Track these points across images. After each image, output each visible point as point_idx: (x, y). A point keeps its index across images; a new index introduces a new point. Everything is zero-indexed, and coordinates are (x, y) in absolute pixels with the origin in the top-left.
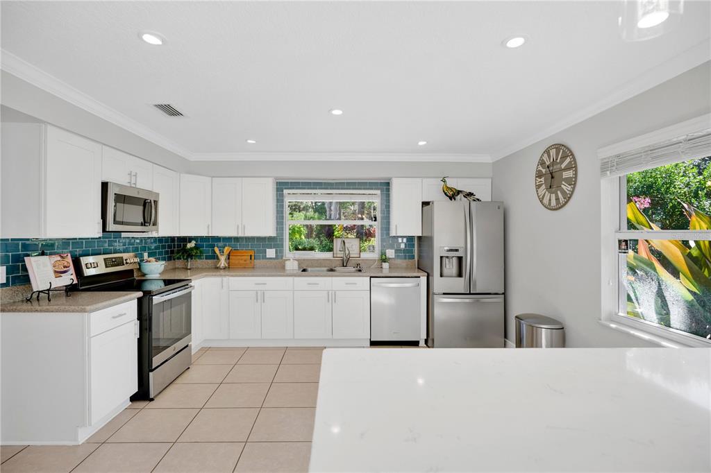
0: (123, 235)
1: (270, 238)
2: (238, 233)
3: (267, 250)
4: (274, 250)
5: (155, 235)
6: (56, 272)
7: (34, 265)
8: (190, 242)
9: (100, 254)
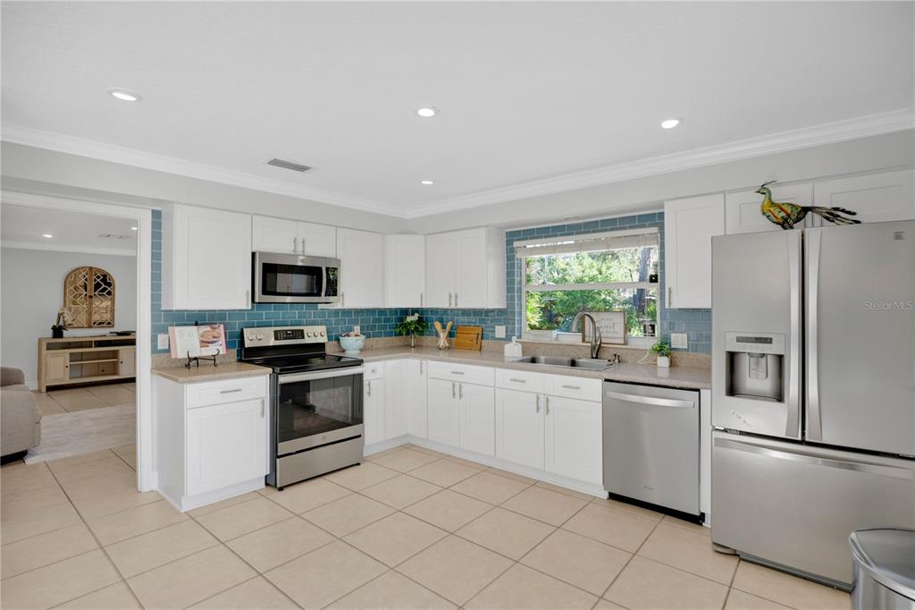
0: (320, 306)
1: (500, 312)
2: (450, 304)
3: (497, 327)
4: (504, 327)
5: (339, 306)
6: (202, 342)
7: (177, 334)
8: (413, 314)
9: (271, 326)
